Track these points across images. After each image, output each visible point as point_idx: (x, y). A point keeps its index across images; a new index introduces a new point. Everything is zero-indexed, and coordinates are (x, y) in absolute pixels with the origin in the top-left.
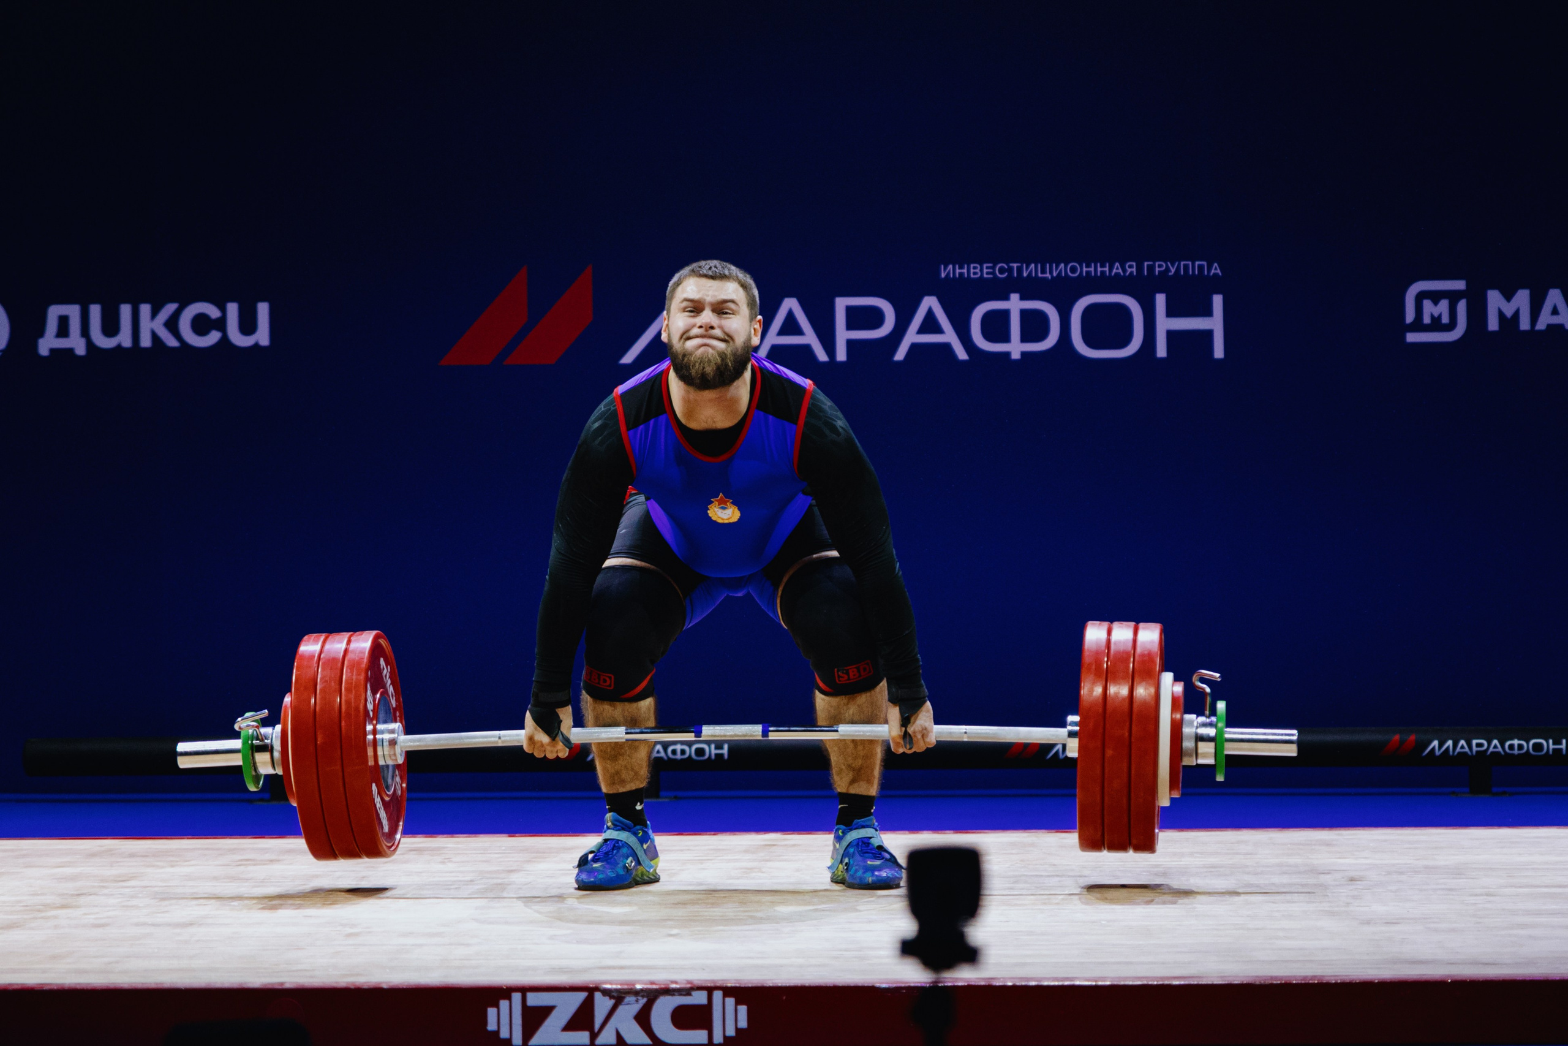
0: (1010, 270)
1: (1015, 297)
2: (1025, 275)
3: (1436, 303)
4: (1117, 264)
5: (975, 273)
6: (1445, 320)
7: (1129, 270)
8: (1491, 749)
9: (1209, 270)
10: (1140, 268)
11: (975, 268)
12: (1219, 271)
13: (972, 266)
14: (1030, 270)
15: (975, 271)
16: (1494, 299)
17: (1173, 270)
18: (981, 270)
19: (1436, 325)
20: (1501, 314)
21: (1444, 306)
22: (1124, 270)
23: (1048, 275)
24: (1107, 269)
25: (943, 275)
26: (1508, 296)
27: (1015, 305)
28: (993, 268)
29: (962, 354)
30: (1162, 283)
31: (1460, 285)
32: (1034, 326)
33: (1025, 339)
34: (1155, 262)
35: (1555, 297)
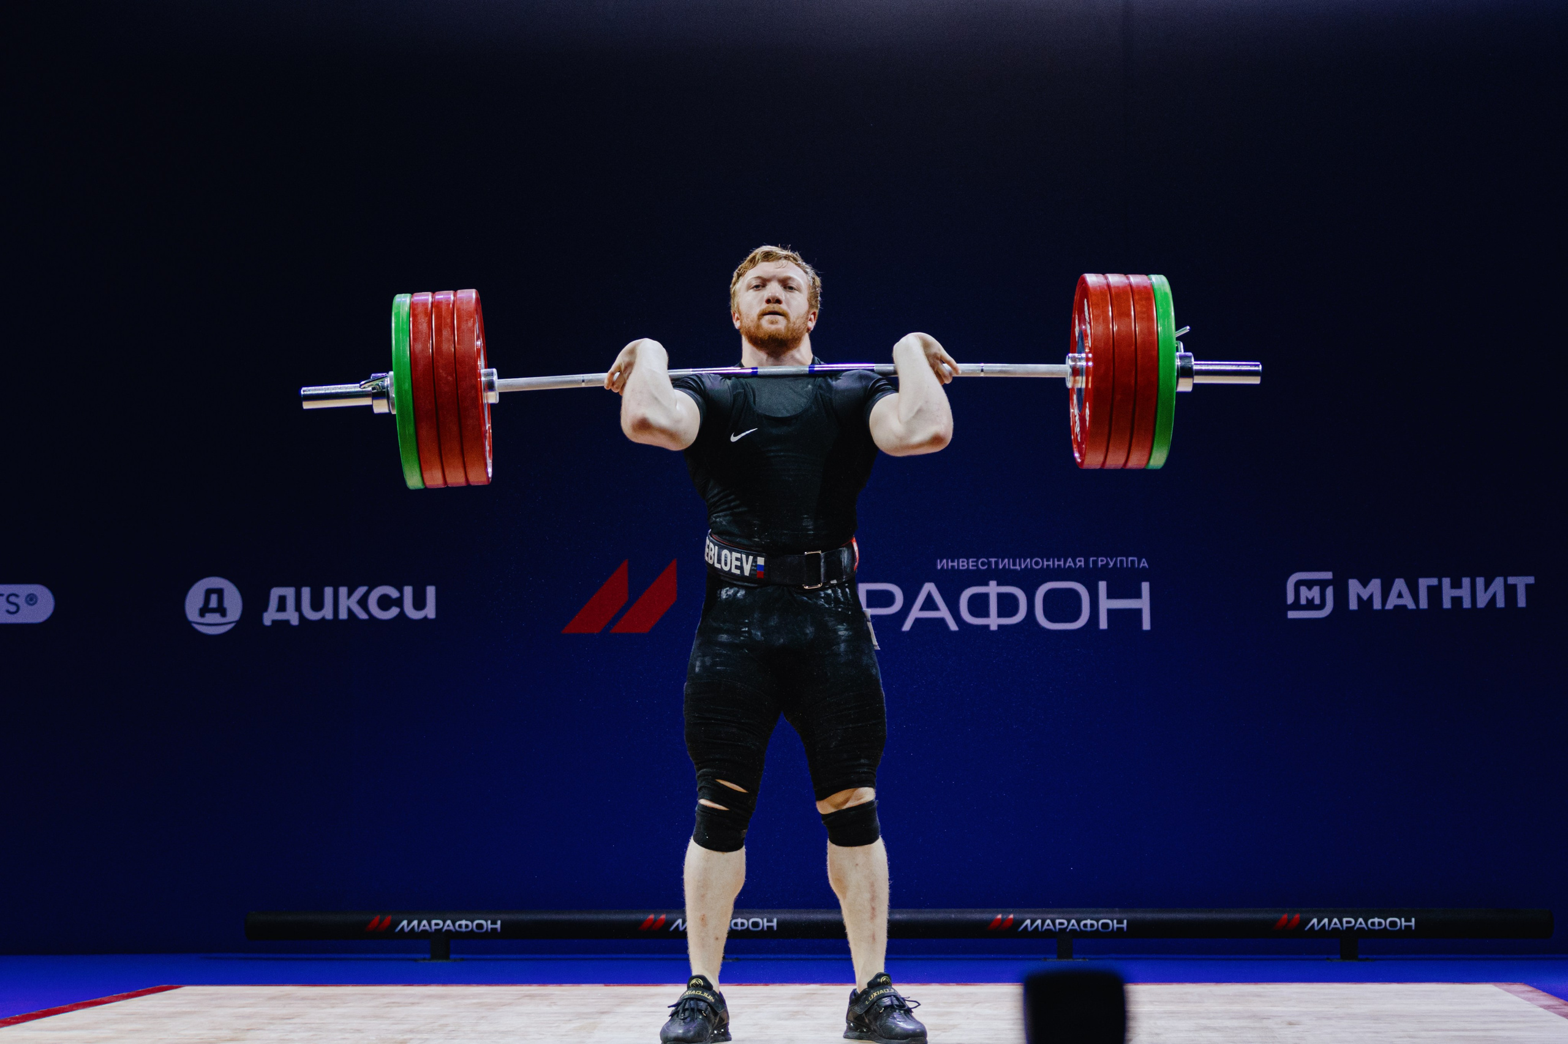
0: (989, 563)
1: (993, 583)
2: (1001, 567)
3: (1310, 588)
4: (1070, 559)
5: (963, 566)
6: (1317, 601)
7: (1079, 564)
8: (1358, 925)
9: (1139, 564)
10: (1087, 562)
11: (963, 562)
12: (1146, 565)
13: (961, 560)
14: (1005, 563)
15: (963, 564)
16: (1354, 586)
17: (1112, 564)
18: (968, 563)
19: (1310, 605)
20: (1359, 598)
21: (1316, 590)
22: (1075, 564)
23: (1018, 567)
24: (1062, 563)
25: (939, 567)
26: (1365, 584)
27: (993, 589)
28: (977, 562)
29: (953, 626)
30: (1104, 573)
31: (1328, 575)
32: (1007, 605)
33: (1000, 615)
34: (1098, 557)
35: (1399, 584)
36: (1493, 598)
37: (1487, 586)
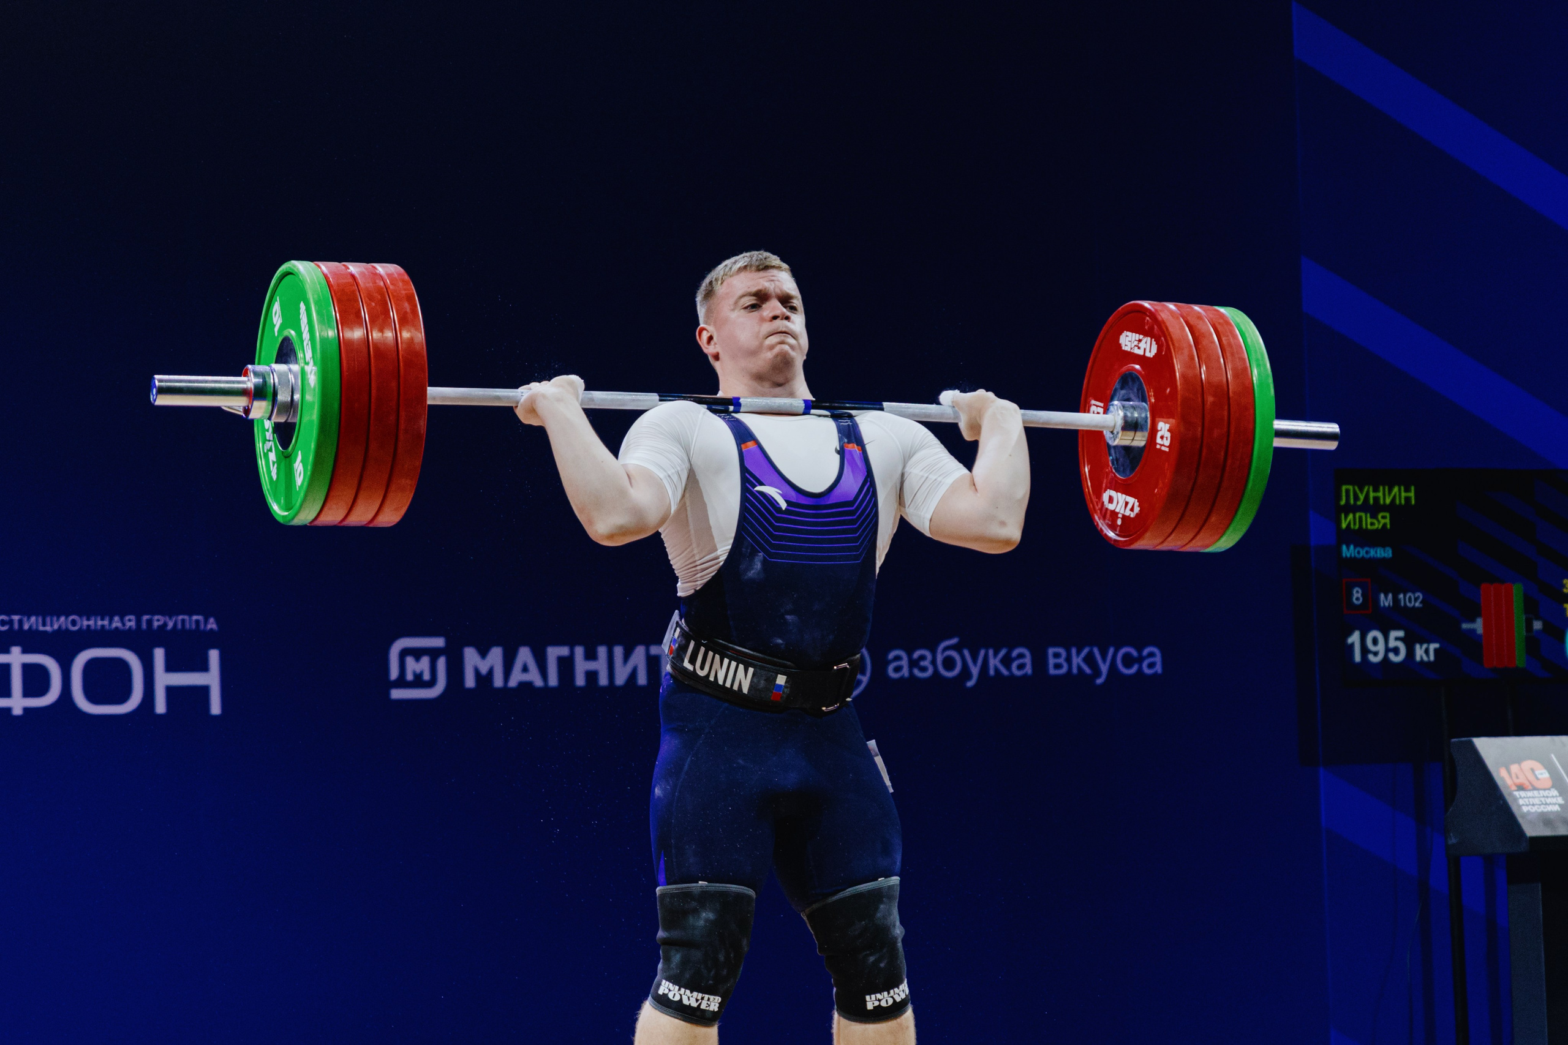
0: (11, 622)
1: (16, 650)
2: (26, 627)
3: (418, 659)
4: (116, 618)
6: (427, 676)
7: (129, 624)
9: (206, 622)
10: (139, 622)
12: (214, 626)
14: (31, 622)
16: (471, 656)
17: (170, 625)
19: (418, 682)
20: (477, 672)
21: (425, 661)
22: (124, 625)
23: (48, 628)
24: (106, 622)
26: (483, 653)
27: (16, 658)
30: (160, 637)
31: (439, 642)
32: (36, 683)
33: (27, 693)
34: (153, 614)
35: (525, 655)
36: (633, 674)
37: (627, 657)
